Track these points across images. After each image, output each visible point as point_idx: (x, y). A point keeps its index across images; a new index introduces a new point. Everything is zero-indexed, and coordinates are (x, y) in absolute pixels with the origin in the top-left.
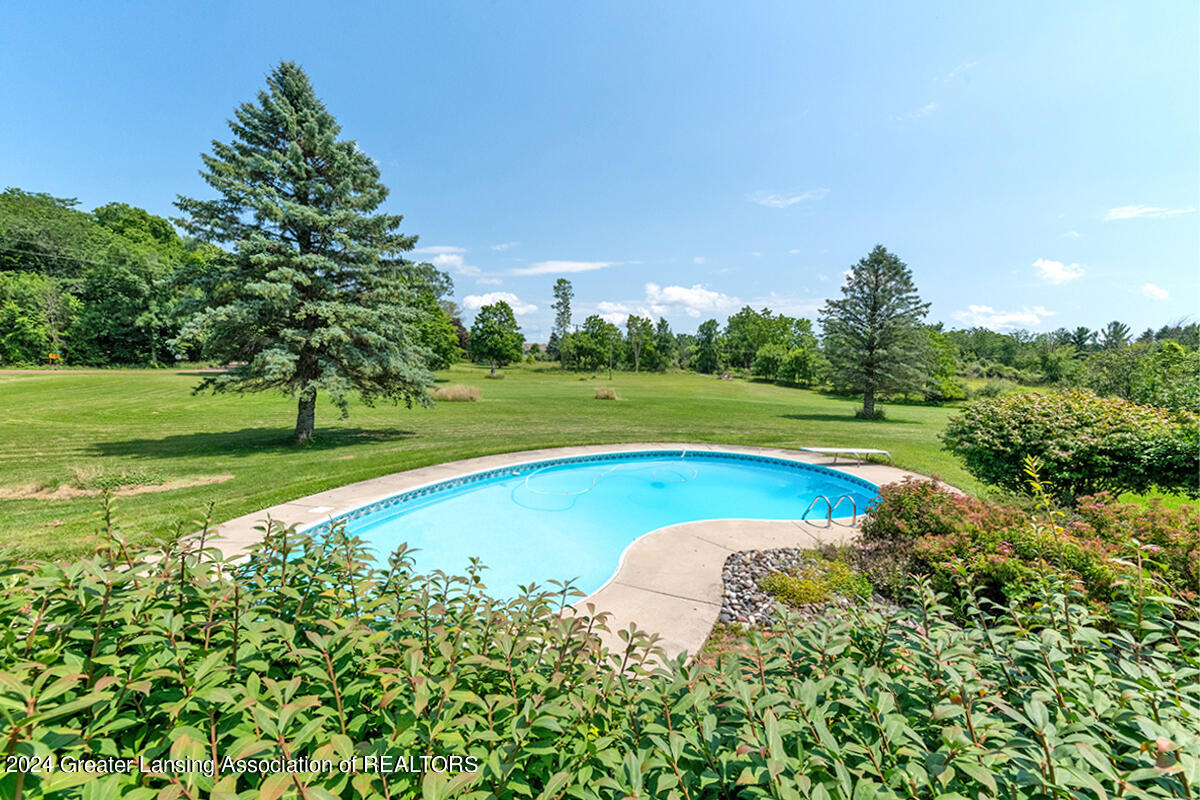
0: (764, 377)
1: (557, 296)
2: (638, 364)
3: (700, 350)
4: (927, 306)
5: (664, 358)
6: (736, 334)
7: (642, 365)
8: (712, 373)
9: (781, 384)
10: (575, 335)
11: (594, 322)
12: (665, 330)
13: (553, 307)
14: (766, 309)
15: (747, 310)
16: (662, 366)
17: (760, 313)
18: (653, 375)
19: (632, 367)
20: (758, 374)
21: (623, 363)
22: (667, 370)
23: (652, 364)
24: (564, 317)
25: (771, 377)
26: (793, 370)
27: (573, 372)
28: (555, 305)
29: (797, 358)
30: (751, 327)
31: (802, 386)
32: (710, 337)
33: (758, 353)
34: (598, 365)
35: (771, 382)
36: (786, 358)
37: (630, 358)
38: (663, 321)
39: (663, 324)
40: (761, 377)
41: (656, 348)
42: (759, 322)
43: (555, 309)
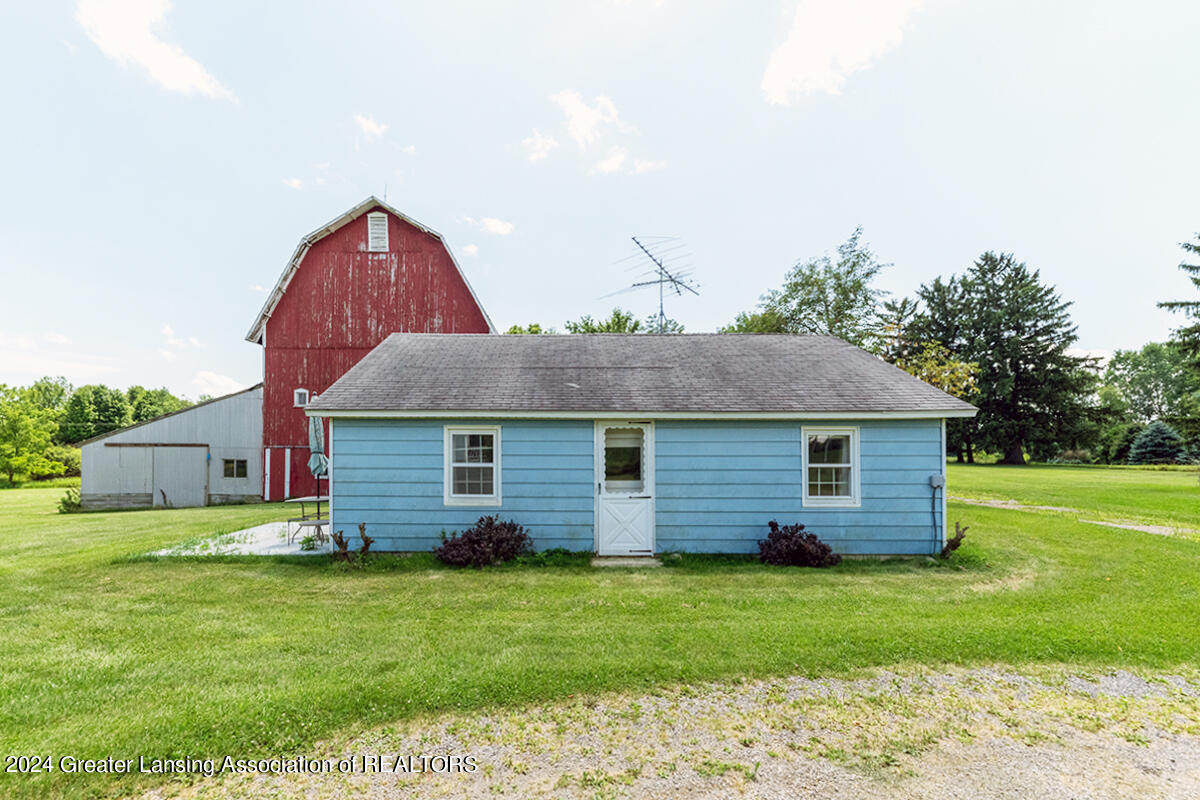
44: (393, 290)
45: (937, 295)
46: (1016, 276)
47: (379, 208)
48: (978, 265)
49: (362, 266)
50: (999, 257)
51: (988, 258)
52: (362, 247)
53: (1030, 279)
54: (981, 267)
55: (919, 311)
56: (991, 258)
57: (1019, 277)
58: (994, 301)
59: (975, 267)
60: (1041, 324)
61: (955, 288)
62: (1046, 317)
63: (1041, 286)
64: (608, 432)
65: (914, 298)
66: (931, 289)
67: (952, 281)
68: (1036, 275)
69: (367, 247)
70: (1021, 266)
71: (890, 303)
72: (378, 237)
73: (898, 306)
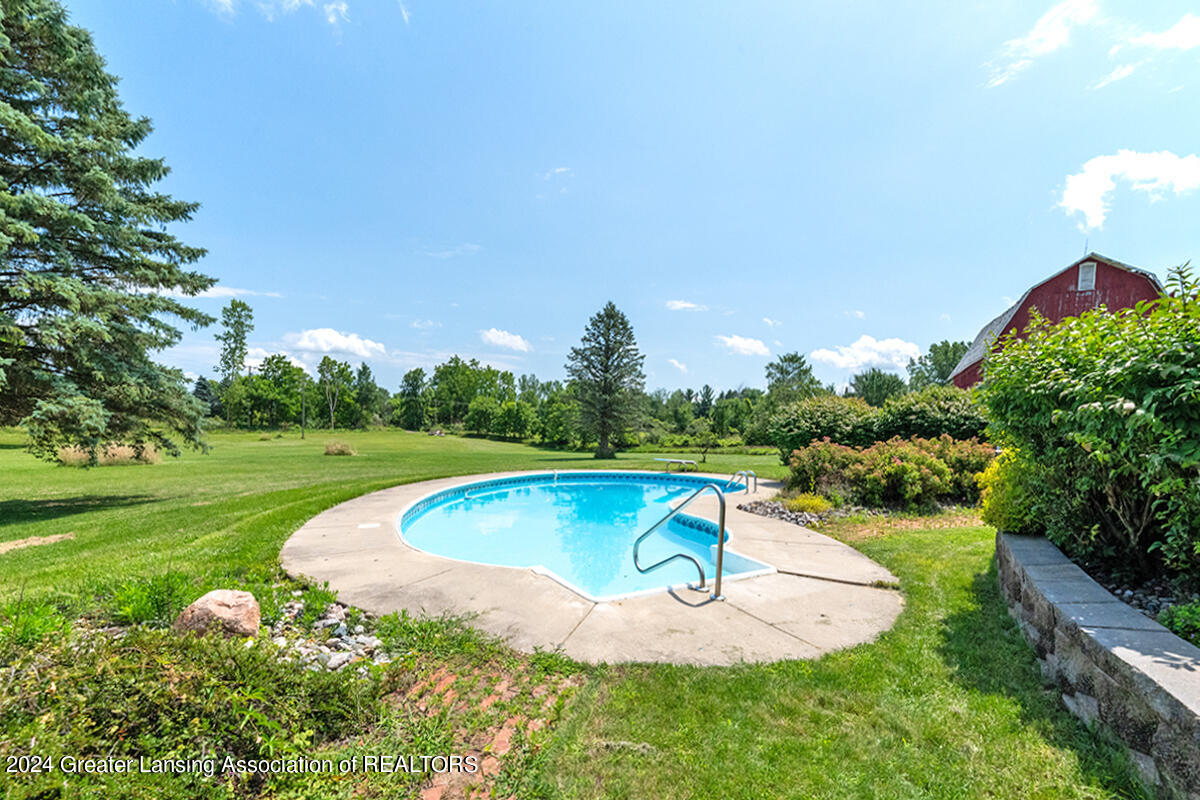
0: (476, 432)
1: (226, 324)
2: (333, 420)
3: (407, 402)
4: (642, 357)
5: (364, 412)
6: (444, 385)
7: (338, 421)
8: (418, 430)
9: (493, 438)
10: (246, 379)
11: (276, 363)
12: (368, 378)
13: (218, 338)
14: (474, 360)
15: (456, 360)
16: (362, 422)
17: (469, 364)
18: (352, 433)
19: (326, 423)
20: (470, 429)
21: (314, 419)
22: (368, 427)
23: (351, 420)
24: (233, 355)
25: (483, 431)
26: (506, 423)
27: (246, 430)
28: (221, 335)
29: (510, 410)
30: (460, 377)
31: (513, 440)
32: (416, 387)
33: (470, 406)
34: (278, 420)
35: (483, 437)
36: (499, 411)
37: (323, 413)
38: (365, 368)
39: (364, 372)
40: (472, 432)
41: (357, 401)
42: (468, 372)
43: (221, 342)
47: (1091, 259)
49: (1070, 302)
52: (1072, 289)
69: (1076, 288)
72: (1086, 280)
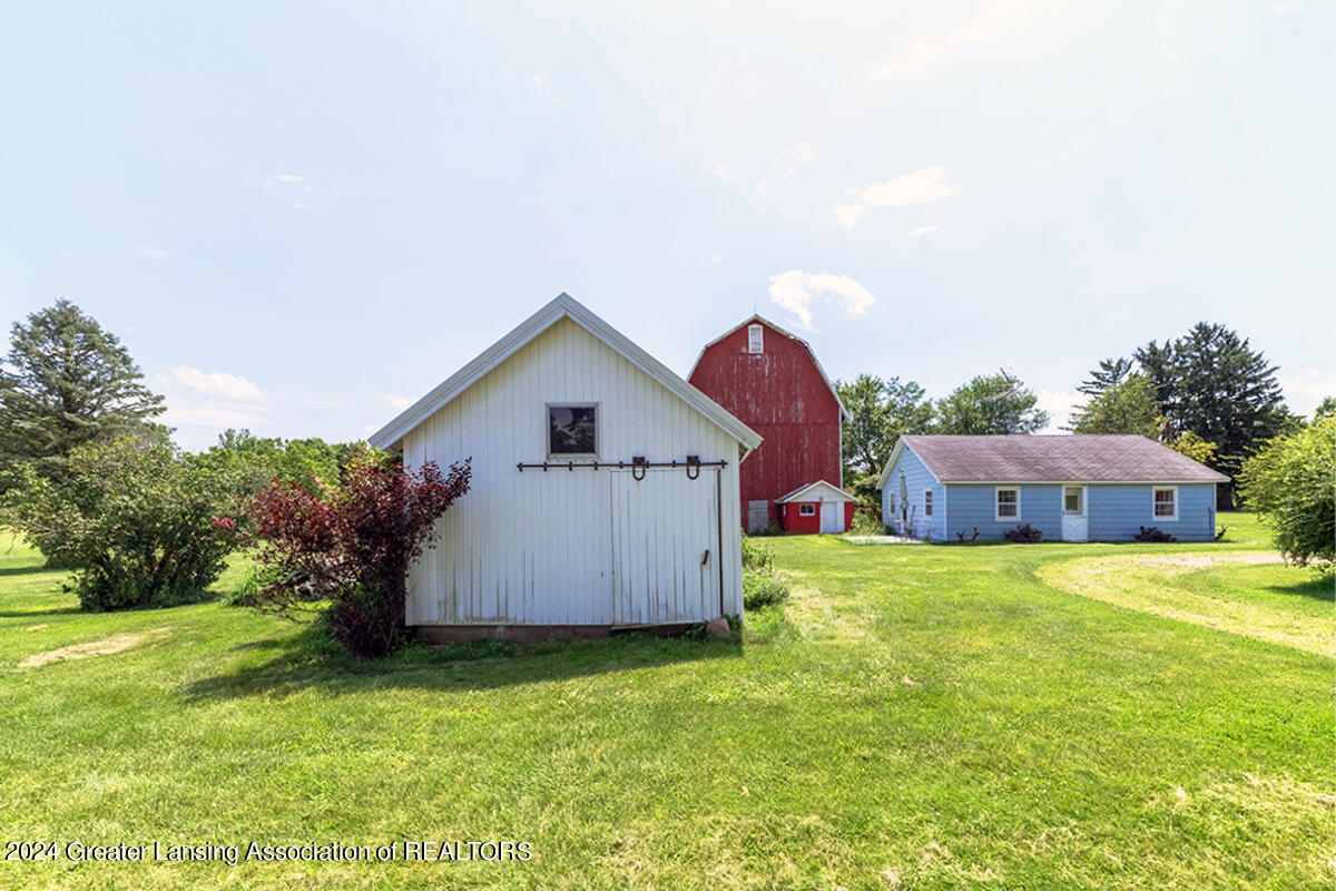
44: (767, 382)
45: (1153, 359)
46: (1228, 343)
47: (756, 321)
48: (1193, 333)
49: (743, 364)
50: (1212, 328)
51: (1202, 328)
52: (744, 350)
53: (1240, 345)
54: (1196, 336)
55: (1133, 370)
56: (1206, 327)
57: (1231, 342)
58: (1208, 364)
59: (1190, 335)
60: (1250, 386)
61: (1170, 351)
62: (1254, 380)
63: (1251, 351)
64: (1067, 489)
65: (1129, 358)
66: (1147, 352)
67: (1168, 345)
68: (1246, 343)
69: (748, 349)
70: (1232, 335)
71: (1106, 363)
72: (756, 342)
73: (1114, 365)
